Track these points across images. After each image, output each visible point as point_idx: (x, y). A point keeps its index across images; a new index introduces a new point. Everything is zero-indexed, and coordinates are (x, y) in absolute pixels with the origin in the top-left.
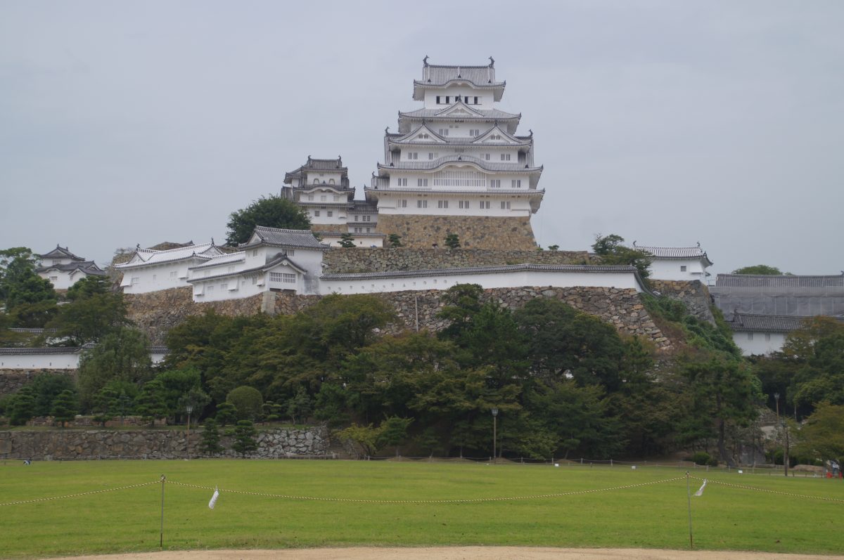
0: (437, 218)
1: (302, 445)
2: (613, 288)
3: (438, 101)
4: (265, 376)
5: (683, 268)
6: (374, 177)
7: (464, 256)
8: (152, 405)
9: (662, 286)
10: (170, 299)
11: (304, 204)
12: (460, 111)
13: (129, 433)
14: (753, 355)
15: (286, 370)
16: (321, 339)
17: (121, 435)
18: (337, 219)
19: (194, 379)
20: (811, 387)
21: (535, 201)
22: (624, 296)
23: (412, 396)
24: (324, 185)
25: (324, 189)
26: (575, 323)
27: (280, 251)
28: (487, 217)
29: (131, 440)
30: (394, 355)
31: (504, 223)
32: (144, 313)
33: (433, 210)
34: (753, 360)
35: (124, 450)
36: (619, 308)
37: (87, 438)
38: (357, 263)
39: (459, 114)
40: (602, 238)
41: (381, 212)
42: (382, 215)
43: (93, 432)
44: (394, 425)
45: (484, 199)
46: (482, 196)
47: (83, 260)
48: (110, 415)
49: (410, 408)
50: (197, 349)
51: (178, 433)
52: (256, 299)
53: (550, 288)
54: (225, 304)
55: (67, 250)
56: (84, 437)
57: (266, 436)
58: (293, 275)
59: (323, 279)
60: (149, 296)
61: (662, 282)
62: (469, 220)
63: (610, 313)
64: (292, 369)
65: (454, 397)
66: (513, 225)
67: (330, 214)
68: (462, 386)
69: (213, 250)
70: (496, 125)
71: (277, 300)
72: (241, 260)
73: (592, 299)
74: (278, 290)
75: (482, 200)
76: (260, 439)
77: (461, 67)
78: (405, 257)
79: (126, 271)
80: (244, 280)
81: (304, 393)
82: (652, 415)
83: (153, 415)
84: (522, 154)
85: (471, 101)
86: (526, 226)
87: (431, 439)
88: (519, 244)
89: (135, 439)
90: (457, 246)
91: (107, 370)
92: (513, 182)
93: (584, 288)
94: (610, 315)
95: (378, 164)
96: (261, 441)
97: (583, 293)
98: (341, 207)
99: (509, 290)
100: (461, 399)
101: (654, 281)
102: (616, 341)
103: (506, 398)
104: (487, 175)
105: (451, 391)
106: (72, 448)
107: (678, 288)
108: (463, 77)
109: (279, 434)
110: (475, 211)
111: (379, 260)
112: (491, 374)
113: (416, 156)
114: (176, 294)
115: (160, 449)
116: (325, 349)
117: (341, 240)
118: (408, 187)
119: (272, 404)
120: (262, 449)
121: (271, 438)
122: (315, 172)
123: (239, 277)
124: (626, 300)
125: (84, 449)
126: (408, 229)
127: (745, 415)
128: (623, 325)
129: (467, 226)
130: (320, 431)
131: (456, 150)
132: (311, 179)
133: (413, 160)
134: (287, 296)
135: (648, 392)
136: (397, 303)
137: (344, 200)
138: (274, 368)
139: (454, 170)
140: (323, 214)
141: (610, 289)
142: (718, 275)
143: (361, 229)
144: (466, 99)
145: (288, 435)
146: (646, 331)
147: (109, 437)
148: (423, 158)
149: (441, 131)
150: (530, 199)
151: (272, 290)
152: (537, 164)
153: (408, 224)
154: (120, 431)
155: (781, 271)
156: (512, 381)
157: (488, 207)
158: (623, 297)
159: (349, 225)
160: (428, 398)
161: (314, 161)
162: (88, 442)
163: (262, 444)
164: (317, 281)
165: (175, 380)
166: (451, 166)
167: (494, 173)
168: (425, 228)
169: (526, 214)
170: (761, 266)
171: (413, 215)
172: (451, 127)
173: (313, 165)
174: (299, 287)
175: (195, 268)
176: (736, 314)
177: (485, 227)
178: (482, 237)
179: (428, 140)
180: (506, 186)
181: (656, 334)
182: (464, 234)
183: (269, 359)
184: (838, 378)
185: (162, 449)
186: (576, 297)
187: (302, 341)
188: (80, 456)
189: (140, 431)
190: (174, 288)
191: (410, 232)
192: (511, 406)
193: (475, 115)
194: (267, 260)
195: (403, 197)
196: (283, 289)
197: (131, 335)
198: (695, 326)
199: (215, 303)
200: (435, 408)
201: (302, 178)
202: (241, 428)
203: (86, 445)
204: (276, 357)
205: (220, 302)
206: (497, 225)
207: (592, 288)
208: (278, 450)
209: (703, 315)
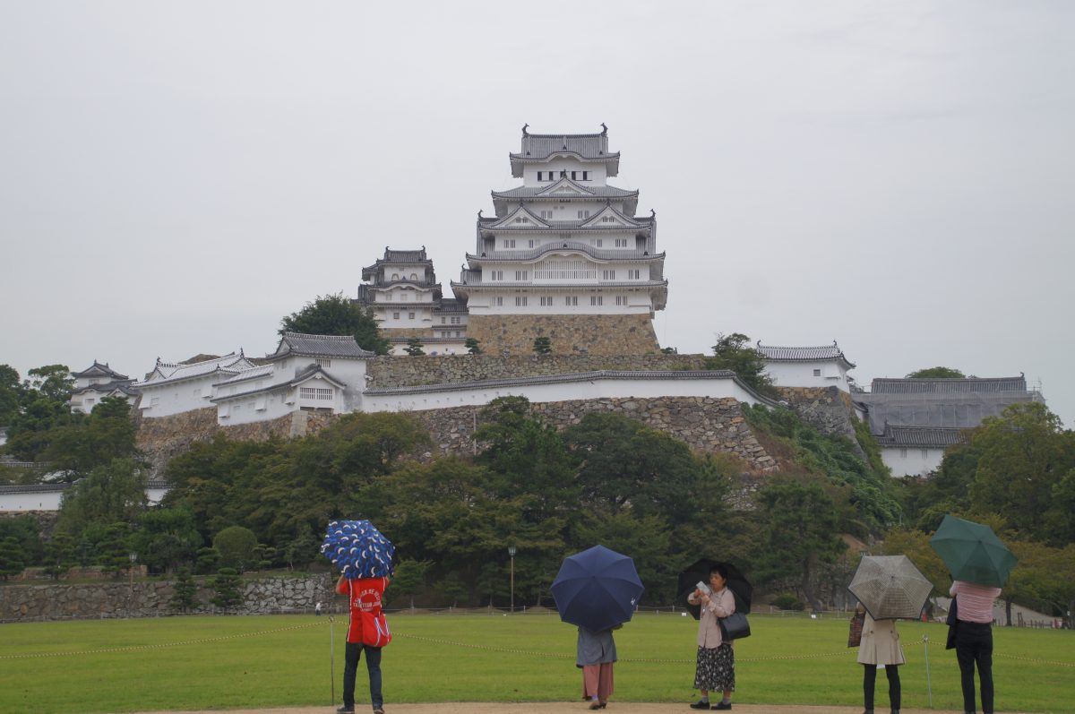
0: (539, 318)
1: (300, 597)
2: (707, 397)
3: (540, 177)
4: (265, 514)
5: (817, 372)
6: (464, 270)
7: (555, 363)
8: (116, 552)
9: (792, 394)
10: (193, 422)
11: (380, 304)
12: (565, 189)
13: (87, 587)
14: (907, 476)
15: (289, 505)
16: (332, 466)
17: (77, 589)
18: (420, 322)
19: (182, 519)
20: (934, 512)
21: (658, 296)
22: (721, 407)
23: (431, 534)
24: (404, 281)
25: (404, 286)
26: (634, 440)
27: (313, 361)
28: (599, 316)
29: (90, 596)
30: (414, 484)
31: (620, 321)
32: (165, 440)
33: (534, 308)
34: (906, 481)
35: (80, 608)
36: (714, 421)
37: (34, 595)
38: (426, 374)
39: (565, 192)
40: (724, 338)
41: (472, 312)
42: (473, 316)
43: (41, 587)
44: (407, 570)
45: (596, 293)
46: (593, 291)
47: (127, 378)
48: (64, 566)
49: (428, 548)
50: (200, 482)
51: (148, 585)
52: (285, 421)
53: (632, 399)
54: (252, 427)
55: (107, 366)
56: (31, 594)
57: (256, 587)
58: (330, 391)
59: (366, 394)
60: (170, 420)
61: (792, 389)
62: (578, 319)
63: (704, 428)
64: (298, 504)
65: (482, 534)
66: (631, 324)
67: (412, 316)
68: (493, 522)
69: (242, 362)
70: (608, 204)
71: (310, 420)
72: (268, 374)
73: (683, 412)
74: (311, 409)
75: (593, 294)
76: (249, 590)
77: (568, 137)
78: (484, 366)
79: (145, 390)
80: (272, 398)
81: (308, 534)
82: (726, 551)
83: (118, 564)
84: (641, 239)
85: (579, 176)
86: (647, 326)
87: (453, 586)
88: (638, 347)
89: (94, 595)
90: (547, 351)
91: (91, 510)
92: (631, 273)
93: (673, 398)
94: (703, 431)
95: (467, 255)
96: (251, 593)
97: (672, 406)
98: (424, 307)
99: (581, 403)
100: (490, 536)
101: (783, 388)
102: (686, 461)
103: (547, 534)
104: (599, 265)
105: (479, 527)
106: (15, 608)
107: (810, 396)
108: (569, 148)
109: (272, 584)
110: (584, 308)
111: (452, 370)
112: (531, 505)
113: (513, 245)
114: (199, 416)
115: (124, 606)
116: (337, 478)
117: (408, 347)
118: (503, 281)
119: (265, 548)
120: (252, 603)
121: (262, 589)
122: (394, 266)
123: (267, 394)
124: (722, 412)
125: (31, 608)
126: (505, 332)
127: (830, 548)
128: (718, 443)
129: (576, 327)
130: (323, 579)
131: (562, 236)
132: (389, 274)
133: (509, 249)
134: (322, 416)
135: (722, 523)
136: (453, 421)
137: (428, 299)
138: (276, 503)
139: (558, 260)
140: (404, 316)
141: (703, 399)
142: (874, 380)
143: (449, 333)
144: (574, 174)
145: (284, 585)
146: (746, 448)
147: (62, 593)
148: (522, 246)
149: (543, 213)
150: (650, 293)
151: (303, 408)
152: (659, 251)
153: (504, 325)
154: (75, 585)
155: (963, 373)
156: (554, 513)
157: (600, 303)
158: (720, 409)
159: (435, 328)
160: (449, 536)
161: (392, 252)
162: (37, 600)
163: (251, 597)
164: (360, 398)
165: (158, 520)
166: (555, 255)
167: (606, 262)
168: (525, 330)
169: (647, 311)
170: (940, 368)
171: (511, 316)
172: (556, 208)
173: (393, 258)
174: (338, 405)
175: (219, 385)
176: (887, 427)
177: (597, 327)
178: (594, 339)
179: (528, 224)
180: (622, 277)
181: (758, 452)
182: (572, 336)
183: (271, 492)
184: (966, 501)
185: (128, 606)
186: (662, 409)
187: (312, 469)
188: (25, 617)
189: (101, 584)
190: (197, 410)
191: (506, 335)
192: (552, 543)
193: (583, 193)
194: (297, 373)
195: (498, 293)
196: (316, 407)
197: (122, 468)
198: (810, 442)
199: (242, 426)
200: (457, 548)
201: (378, 273)
202: (222, 578)
203: (33, 604)
204: (280, 490)
205: (247, 425)
206: (612, 324)
207: (682, 398)
208: (271, 604)
209: (841, 429)
